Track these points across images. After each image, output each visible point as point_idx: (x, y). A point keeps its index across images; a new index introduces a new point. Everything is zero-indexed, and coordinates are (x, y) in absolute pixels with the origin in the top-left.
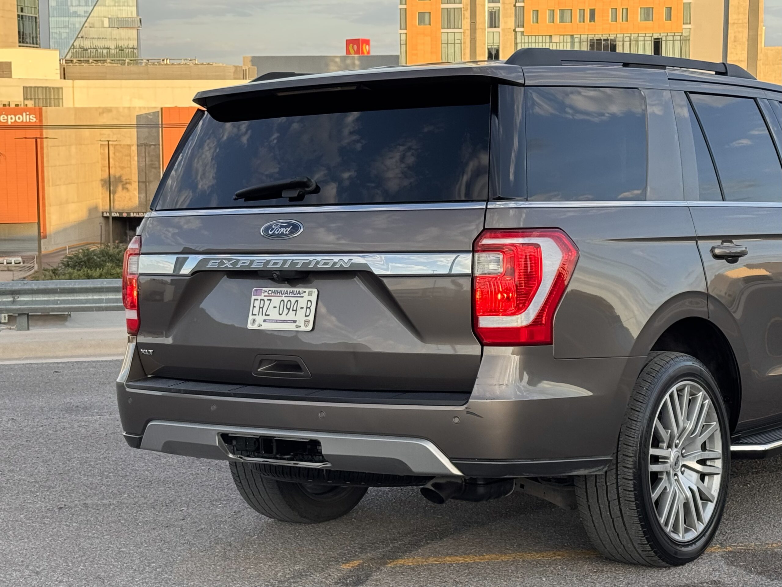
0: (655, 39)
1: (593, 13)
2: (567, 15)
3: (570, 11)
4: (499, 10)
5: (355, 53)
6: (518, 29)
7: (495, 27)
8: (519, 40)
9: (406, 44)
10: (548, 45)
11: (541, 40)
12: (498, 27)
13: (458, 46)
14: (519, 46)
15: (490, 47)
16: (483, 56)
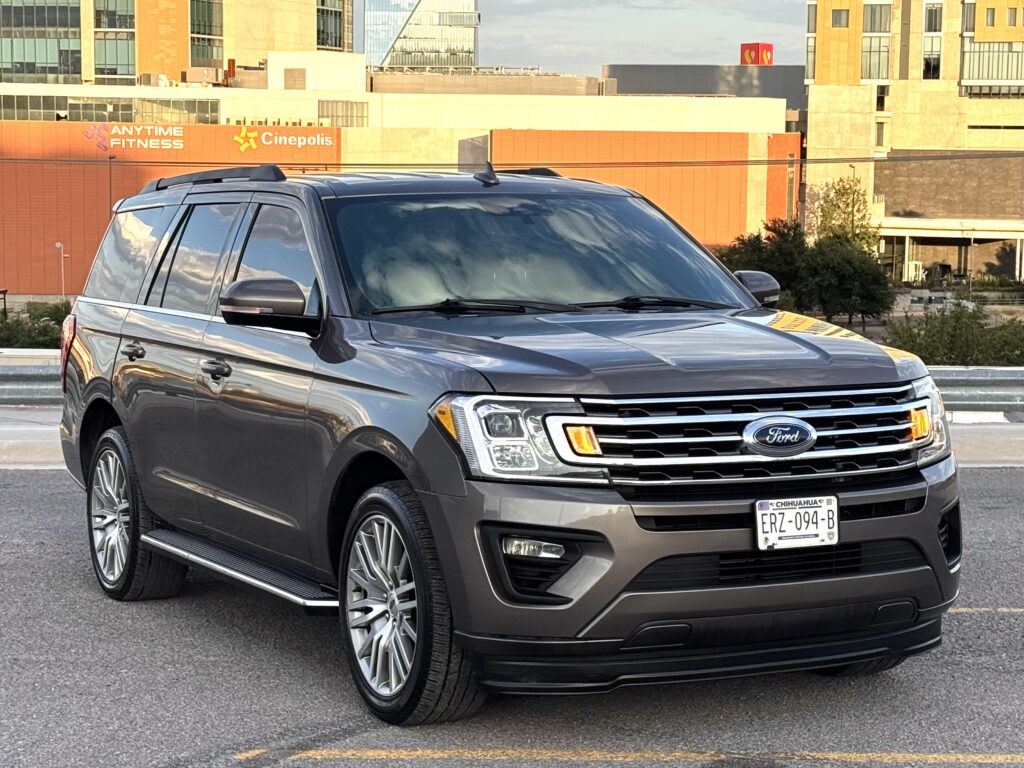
4: (941, 8)
5: (752, 63)
6: (965, 34)
7: (935, 30)
8: (967, 48)
9: (815, 52)
10: (1006, 55)
11: (996, 49)
12: (940, 31)
13: (884, 55)
14: (967, 55)
15: (927, 56)
16: (917, 69)
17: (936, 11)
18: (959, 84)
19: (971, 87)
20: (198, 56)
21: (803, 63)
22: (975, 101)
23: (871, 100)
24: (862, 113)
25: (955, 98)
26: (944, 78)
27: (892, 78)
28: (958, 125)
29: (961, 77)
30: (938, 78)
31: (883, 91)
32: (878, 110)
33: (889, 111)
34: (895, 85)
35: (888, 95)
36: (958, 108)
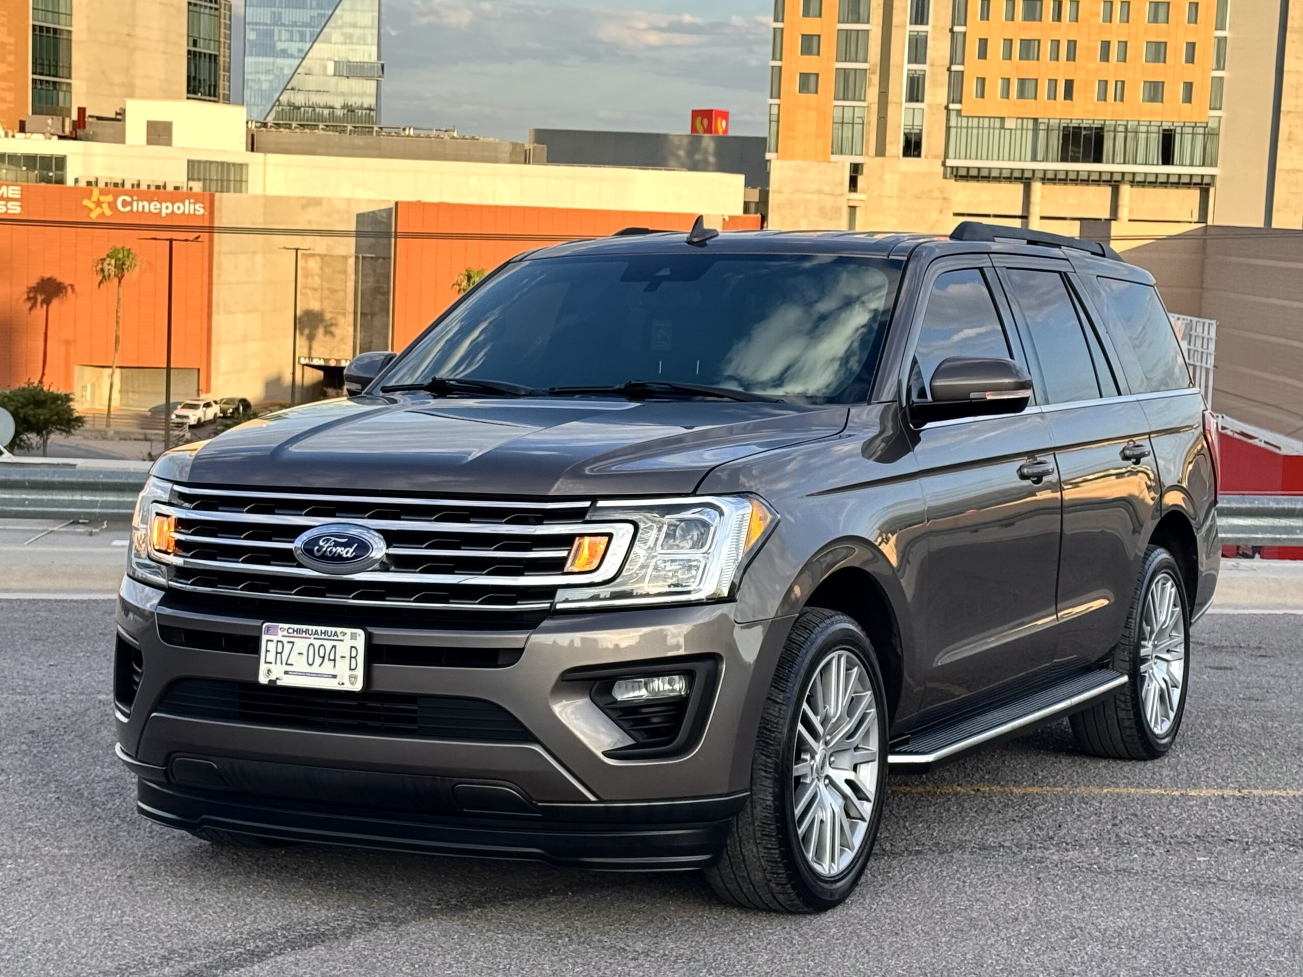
0: (1164, 130)
1: (1069, 84)
2: (1030, 87)
3: (1034, 82)
4: (924, 76)
5: (704, 132)
6: (952, 106)
7: (917, 101)
8: (953, 123)
9: (778, 122)
10: (997, 132)
11: (986, 125)
12: (922, 101)
13: (858, 128)
14: (953, 131)
15: (907, 131)
16: (896, 145)
17: (918, 78)
18: (944, 164)
19: (957, 168)
20: (40, 102)
21: (765, 135)
22: (962, 184)
23: (843, 179)
24: (833, 195)
25: (939, 180)
26: (926, 157)
27: (867, 154)
28: (941, 212)
29: (946, 156)
30: (919, 155)
31: (856, 169)
32: (850, 191)
33: (863, 192)
34: (869, 162)
35: (862, 174)
36: (941, 192)
